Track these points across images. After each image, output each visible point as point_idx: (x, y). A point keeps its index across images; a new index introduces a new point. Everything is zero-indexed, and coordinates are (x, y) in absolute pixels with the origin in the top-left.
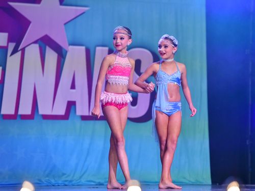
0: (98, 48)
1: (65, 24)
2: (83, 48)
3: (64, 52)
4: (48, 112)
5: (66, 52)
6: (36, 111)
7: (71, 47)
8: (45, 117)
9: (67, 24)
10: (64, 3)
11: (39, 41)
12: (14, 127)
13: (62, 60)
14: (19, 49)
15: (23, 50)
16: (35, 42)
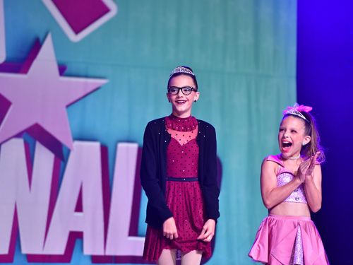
0: (121, 145)
1: (68, 106)
2: (97, 145)
3: (65, 151)
4: (38, 250)
5: (69, 151)
6: (17, 248)
7: (77, 143)
8: (31, 258)
9: (70, 108)
10: (67, 72)
11: (25, 133)
13: (62, 163)
16: (18, 136)
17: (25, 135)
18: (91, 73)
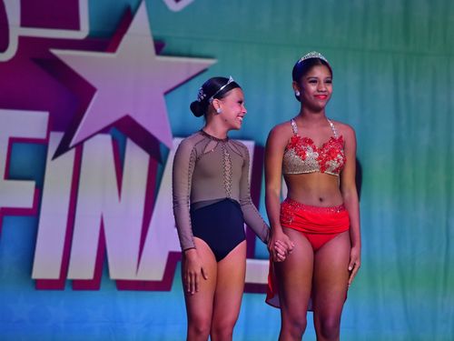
1: (166, 93)
3: (163, 151)
4: (130, 275)
5: (168, 151)
6: (104, 272)
7: (177, 140)
8: (123, 285)
9: (170, 95)
10: (165, 49)
11: (113, 128)
12: (59, 306)
13: (160, 166)
14: (71, 145)
15: (79, 147)
16: (105, 131)
17: (113, 130)
18: (195, 51)
